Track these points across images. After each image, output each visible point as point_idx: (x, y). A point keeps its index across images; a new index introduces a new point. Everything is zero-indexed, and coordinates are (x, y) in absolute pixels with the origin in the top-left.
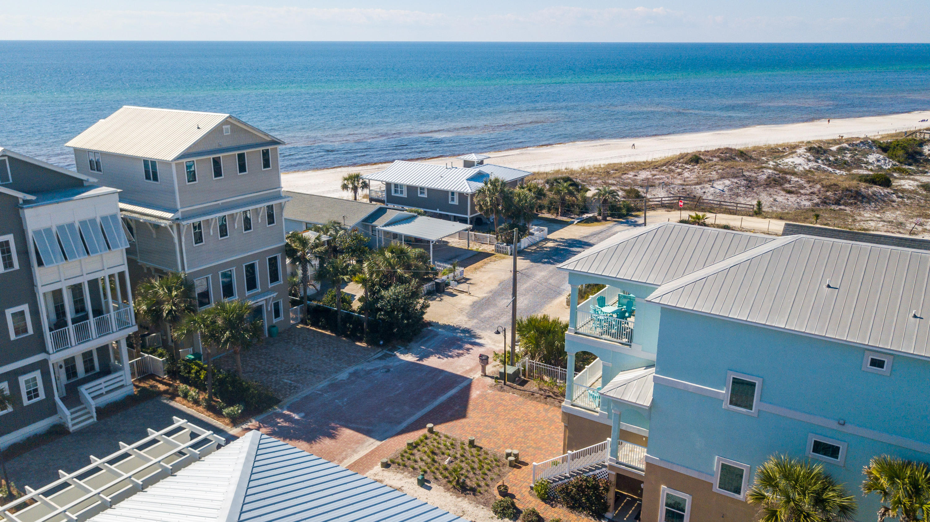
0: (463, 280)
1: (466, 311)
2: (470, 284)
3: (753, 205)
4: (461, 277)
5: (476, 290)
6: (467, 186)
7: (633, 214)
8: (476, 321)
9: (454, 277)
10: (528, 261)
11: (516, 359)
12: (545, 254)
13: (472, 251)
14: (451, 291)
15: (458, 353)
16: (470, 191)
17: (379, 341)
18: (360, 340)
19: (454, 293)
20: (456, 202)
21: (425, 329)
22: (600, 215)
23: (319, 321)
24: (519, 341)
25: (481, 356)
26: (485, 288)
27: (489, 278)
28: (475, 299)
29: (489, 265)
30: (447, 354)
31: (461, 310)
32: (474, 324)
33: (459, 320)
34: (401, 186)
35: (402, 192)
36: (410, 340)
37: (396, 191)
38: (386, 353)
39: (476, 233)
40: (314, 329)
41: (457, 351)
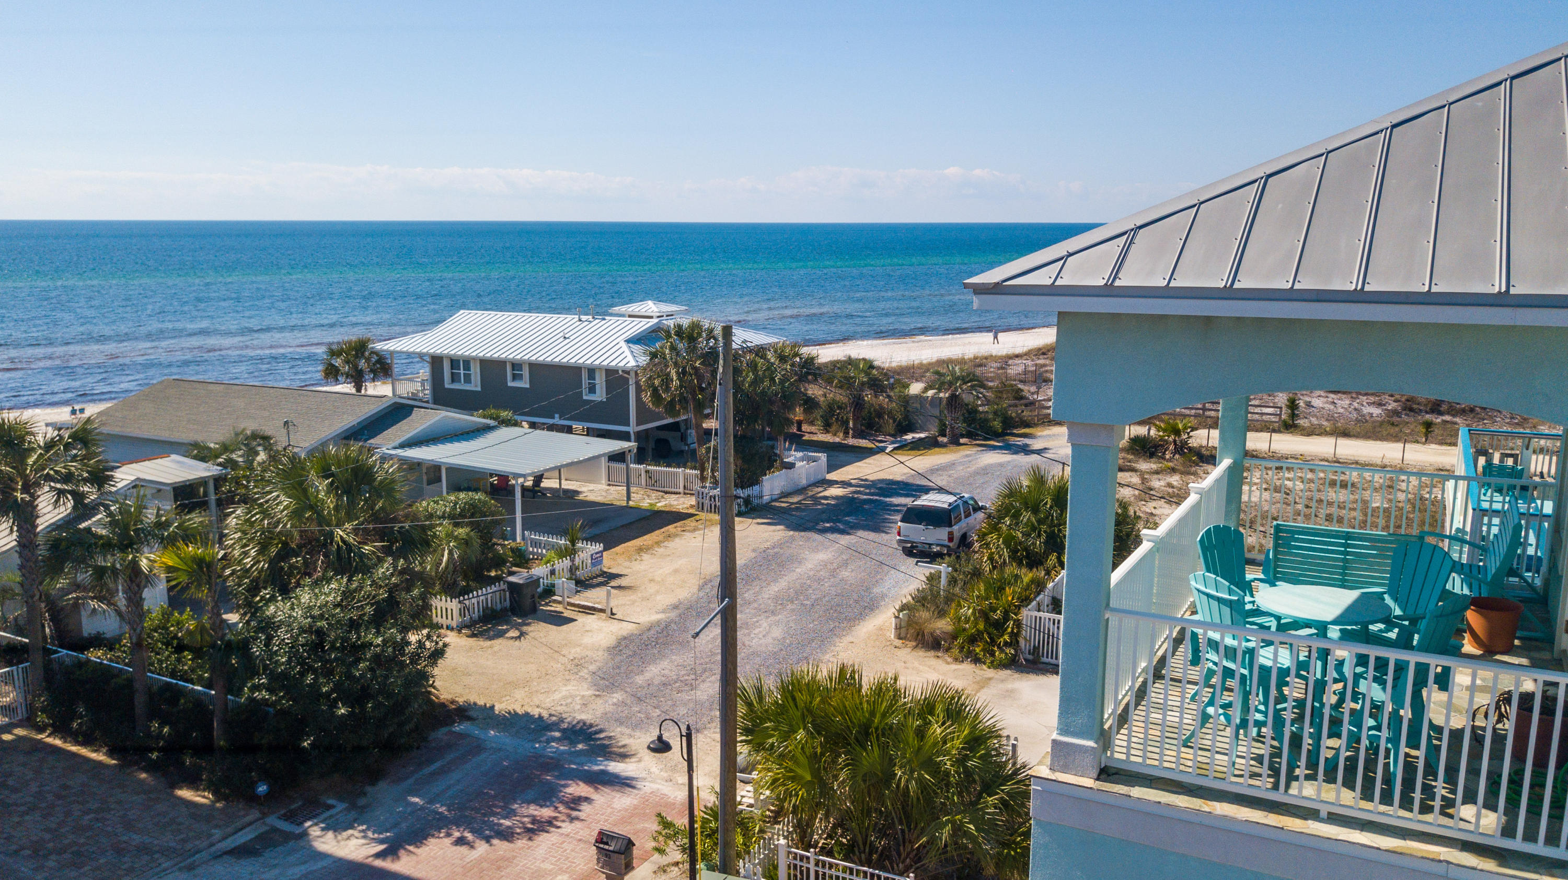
0: (600, 579)
1: (592, 668)
2: (619, 587)
3: (1281, 408)
4: (596, 570)
5: (634, 602)
6: (627, 353)
7: (1015, 431)
8: (617, 696)
9: (573, 570)
10: (782, 527)
11: (740, 839)
12: (823, 511)
13: (637, 509)
14: (559, 608)
15: (534, 820)
16: (632, 363)
17: (253, 785)
18: (193, 782)
19: (567, 614)
20: (600, 395)
21: (441, 734)
22: (944, 436)
23: (73, 716)
24: (748, 769)
25: (603, 839)
26: (659, 598)
27: (676, 571)
28: (625, 629)
29: (677, 540)
30: (492, 826)
31: (578, 664)
32: (610, 708)
33: (565, 698)
34: (467, 362)
35: (468, 379)
36: (374, 776)
37: (454, 378)
38: (275, 830)
39: (649, 468)
40: (58, 742)
41: (534, 810)
